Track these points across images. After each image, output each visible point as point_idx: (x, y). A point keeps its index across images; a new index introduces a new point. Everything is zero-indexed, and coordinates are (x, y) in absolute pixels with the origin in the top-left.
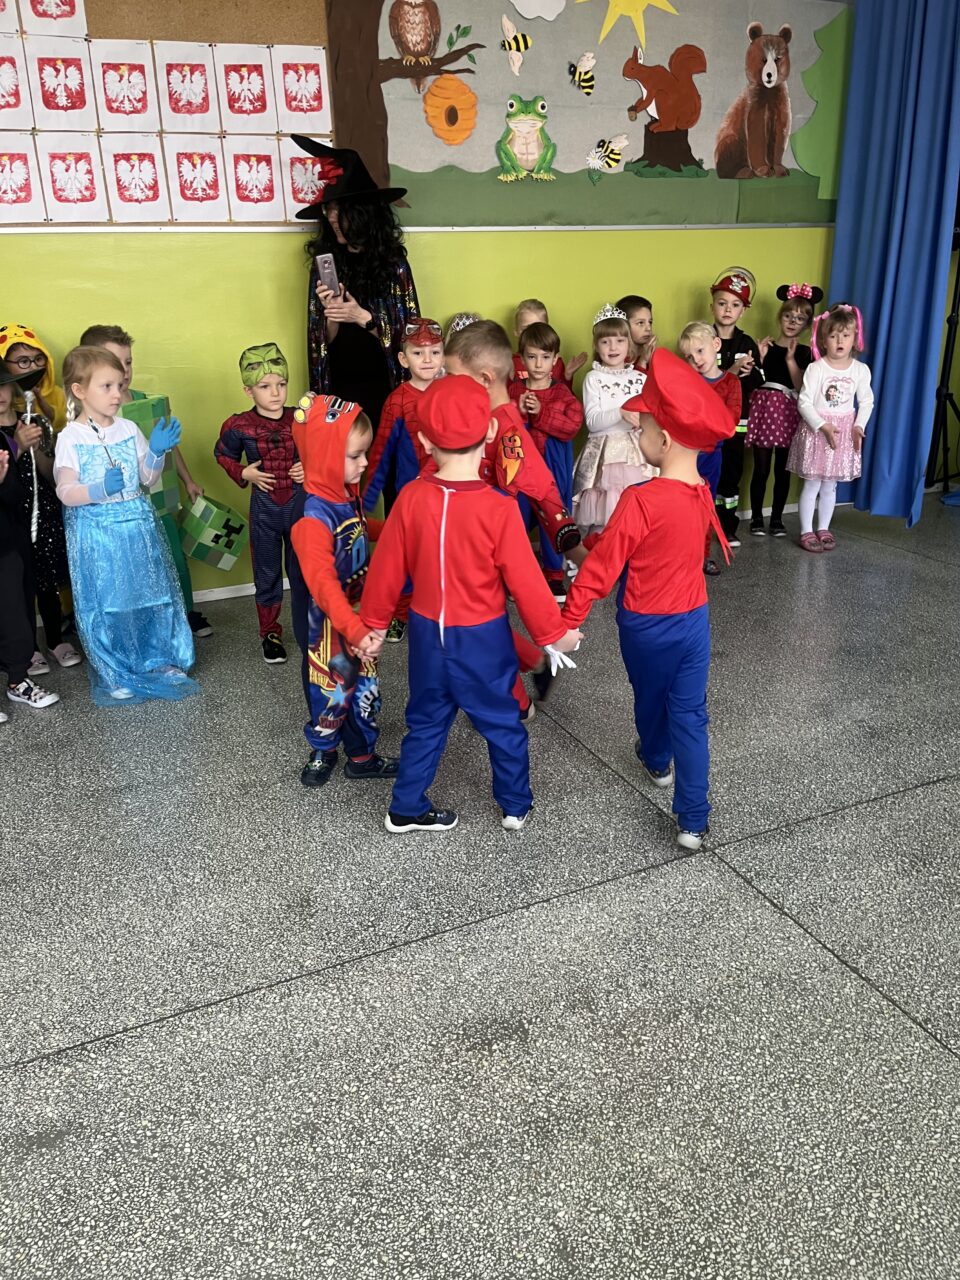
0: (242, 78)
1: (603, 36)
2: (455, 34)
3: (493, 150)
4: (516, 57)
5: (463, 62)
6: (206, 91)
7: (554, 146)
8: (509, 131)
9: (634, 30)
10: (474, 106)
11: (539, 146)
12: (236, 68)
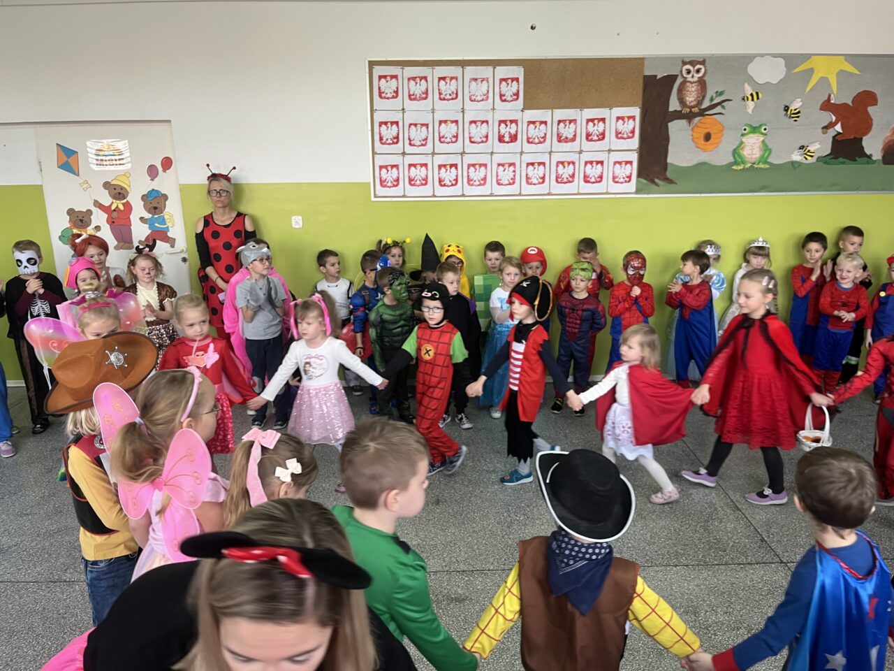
0: (594, 125)
1: (808, 89)
2: (714, 95)
3: (731, 154)
4: (751, 105)
5: (718, 109)
6: (575, 132)
7: (770, 150)
8: (742, 143)
9: (829, 85)
10: (721, 131)
11: (761, 150)
12: (592, 120)
